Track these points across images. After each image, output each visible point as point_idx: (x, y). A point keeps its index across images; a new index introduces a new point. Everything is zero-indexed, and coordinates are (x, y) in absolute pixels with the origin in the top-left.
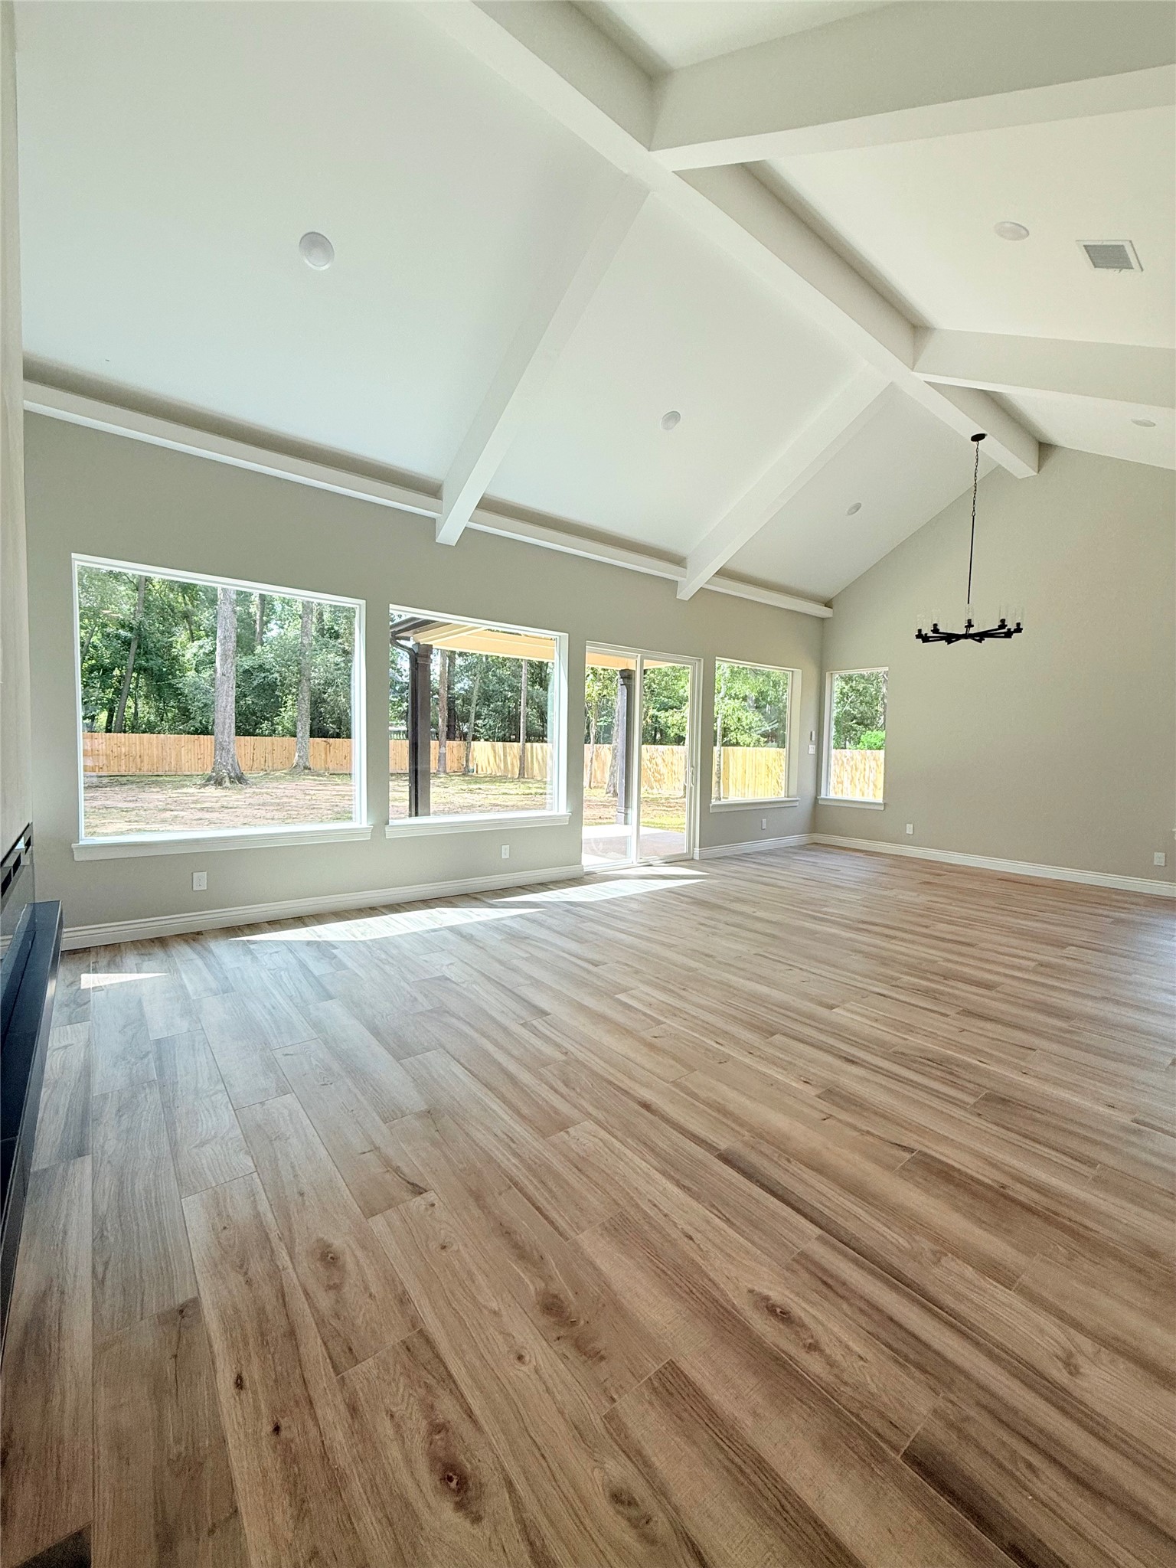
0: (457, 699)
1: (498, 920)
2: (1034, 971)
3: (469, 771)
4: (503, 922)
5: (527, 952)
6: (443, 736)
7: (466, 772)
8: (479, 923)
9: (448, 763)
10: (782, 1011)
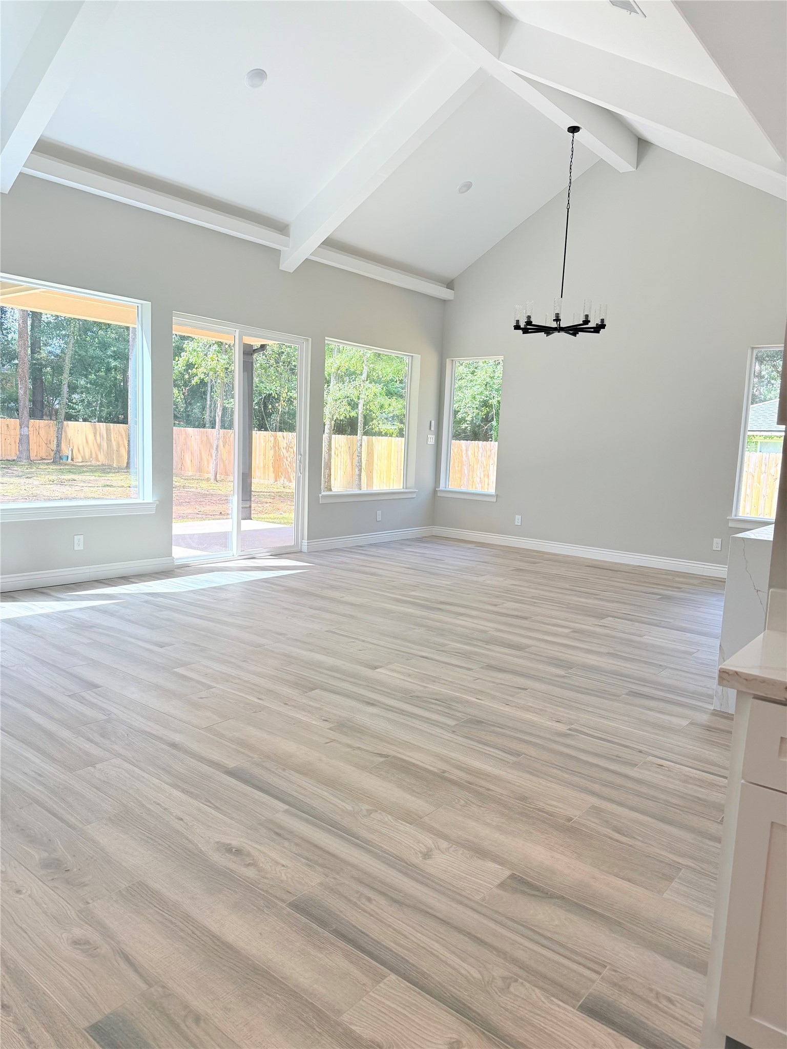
0: (46, 366)
1: (65, 612)
2: (567, 636)
3: (61, 458)
4: (69, 613)
5: (91, 639)
6: (26, 413)
7: (58, 458)
8: (42, 615)
9: (33, 446)
10: (330, 673)
